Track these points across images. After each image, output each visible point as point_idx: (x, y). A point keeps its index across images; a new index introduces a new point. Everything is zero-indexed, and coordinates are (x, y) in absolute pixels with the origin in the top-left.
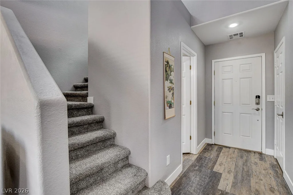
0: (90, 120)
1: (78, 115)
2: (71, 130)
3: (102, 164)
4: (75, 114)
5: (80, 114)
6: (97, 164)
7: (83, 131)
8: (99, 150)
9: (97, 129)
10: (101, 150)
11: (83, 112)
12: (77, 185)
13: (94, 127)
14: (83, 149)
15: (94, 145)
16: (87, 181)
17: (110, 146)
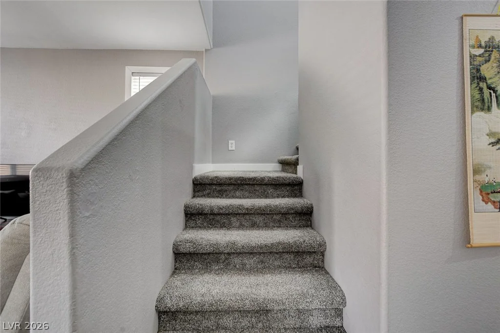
0: (283, 208)
1: (275, 195)
2: (251, 218)
3: (265, 299)
4: (271, 192)
5: (278, 194)
6: (255, 296)
7: (272, 224)
8: (286, 268)
9: (300, 227)
10: (289, 268)
11: (283, 191)
12: (217, 316)
13: (292, 221)
14: (254, 256)
15: (276, 255)
16: (236, 319)
17: (311, 268)
